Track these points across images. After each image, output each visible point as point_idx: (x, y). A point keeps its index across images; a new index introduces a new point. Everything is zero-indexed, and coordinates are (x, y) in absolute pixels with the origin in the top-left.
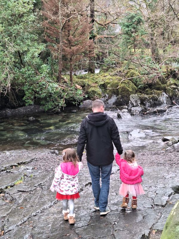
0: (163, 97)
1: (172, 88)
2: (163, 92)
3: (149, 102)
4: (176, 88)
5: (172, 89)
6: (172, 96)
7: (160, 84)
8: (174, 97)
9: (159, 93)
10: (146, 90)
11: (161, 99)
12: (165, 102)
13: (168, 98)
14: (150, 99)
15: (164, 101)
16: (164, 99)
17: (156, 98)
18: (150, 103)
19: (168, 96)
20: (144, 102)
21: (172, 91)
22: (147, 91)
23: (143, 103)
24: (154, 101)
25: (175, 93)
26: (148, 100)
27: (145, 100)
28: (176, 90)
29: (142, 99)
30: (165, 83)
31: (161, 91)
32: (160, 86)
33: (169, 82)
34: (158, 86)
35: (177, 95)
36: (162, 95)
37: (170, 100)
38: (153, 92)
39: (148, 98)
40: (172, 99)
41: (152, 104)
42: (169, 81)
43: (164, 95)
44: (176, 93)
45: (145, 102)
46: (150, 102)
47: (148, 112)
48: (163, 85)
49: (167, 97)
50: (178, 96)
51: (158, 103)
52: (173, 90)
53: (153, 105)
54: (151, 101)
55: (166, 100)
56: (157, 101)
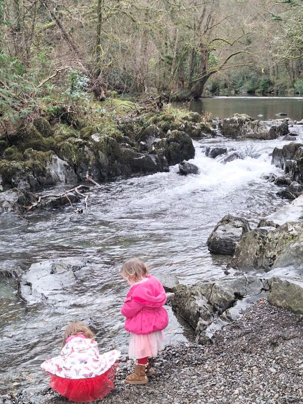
0: (57, 167)
1: (76, 143)
2: (53, 154)
3: (25, 180)
4: (85, 144)
5: (76, 147)
6: (78, 163)
7: (38, 137)
8: (82, 165)
9: (43, 157)
10: (7, 150)
11: (53, 172)
12: (62, 177)
13: (67, 167)
14: (28, 171)
15: (60, 176)
16: (59, 170)
17: (42, 169)
18: (29, 182)
19: (67, 164)
20: (13, 181)
21: (76, 151)
22: (11, 153)
23: (10, 183)
24: (38, 176)
25: (85, 156)
26: (23, 174)
27: (14, 174)
28: (86, 148)
29: (6, 171)
30: (50, 135)
31: (48, 153)
32: (39, 140)
33: (58, 132)
34: (35, 141)
35: (89, 160)
36: (53, 162)
37: (74, 172)
38: (29, 155)
39: (20, 167)
40: (79, 170)
41: (33, 183)
42: (57, 129)
43: (58, 162)
44: (87, 156)
45: (14, 179)
46: (28, 179)
47: (35, 204)
48: (47, 139)
49: (65, 165)
50: (91, 163)
51: (49, 181)
52: (78, 148)
53: (36, 185)
54: (31, 175)
55: (64, 174)
56: (45, 176)
